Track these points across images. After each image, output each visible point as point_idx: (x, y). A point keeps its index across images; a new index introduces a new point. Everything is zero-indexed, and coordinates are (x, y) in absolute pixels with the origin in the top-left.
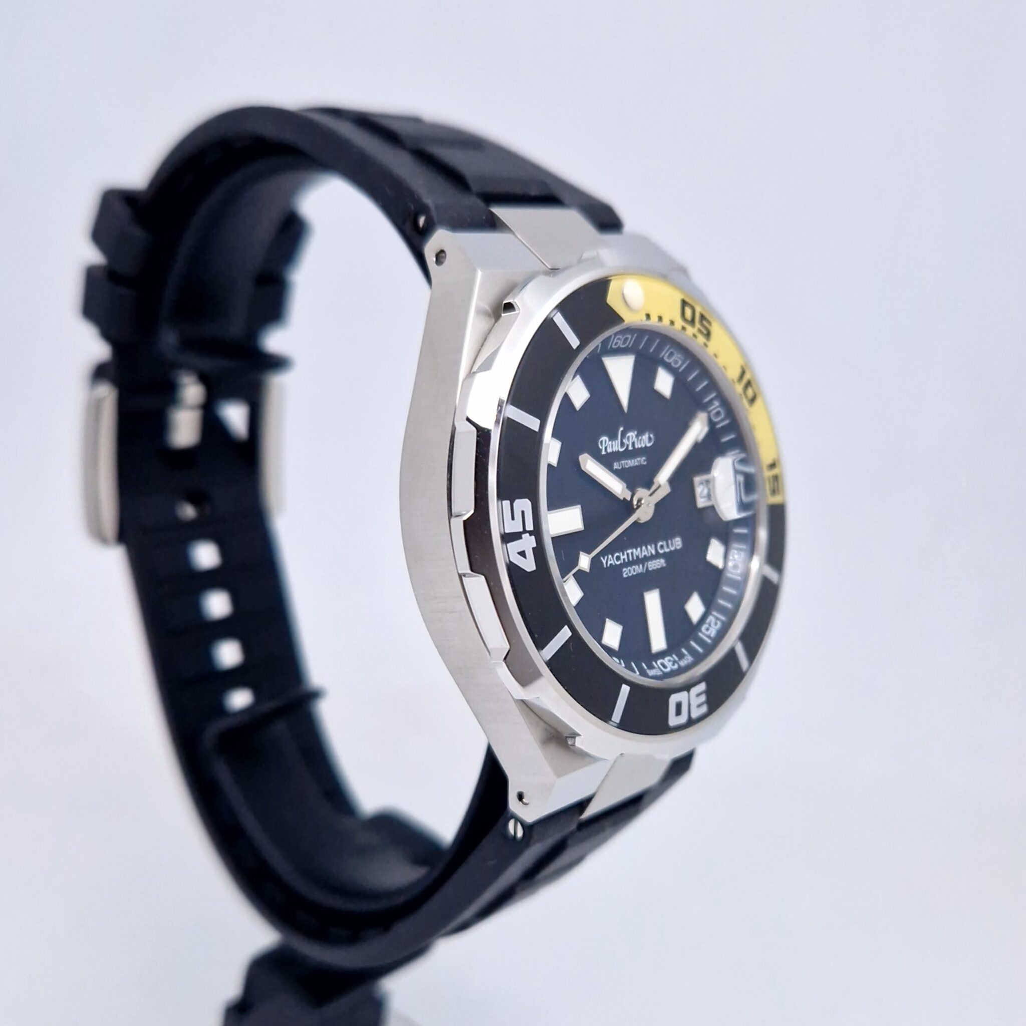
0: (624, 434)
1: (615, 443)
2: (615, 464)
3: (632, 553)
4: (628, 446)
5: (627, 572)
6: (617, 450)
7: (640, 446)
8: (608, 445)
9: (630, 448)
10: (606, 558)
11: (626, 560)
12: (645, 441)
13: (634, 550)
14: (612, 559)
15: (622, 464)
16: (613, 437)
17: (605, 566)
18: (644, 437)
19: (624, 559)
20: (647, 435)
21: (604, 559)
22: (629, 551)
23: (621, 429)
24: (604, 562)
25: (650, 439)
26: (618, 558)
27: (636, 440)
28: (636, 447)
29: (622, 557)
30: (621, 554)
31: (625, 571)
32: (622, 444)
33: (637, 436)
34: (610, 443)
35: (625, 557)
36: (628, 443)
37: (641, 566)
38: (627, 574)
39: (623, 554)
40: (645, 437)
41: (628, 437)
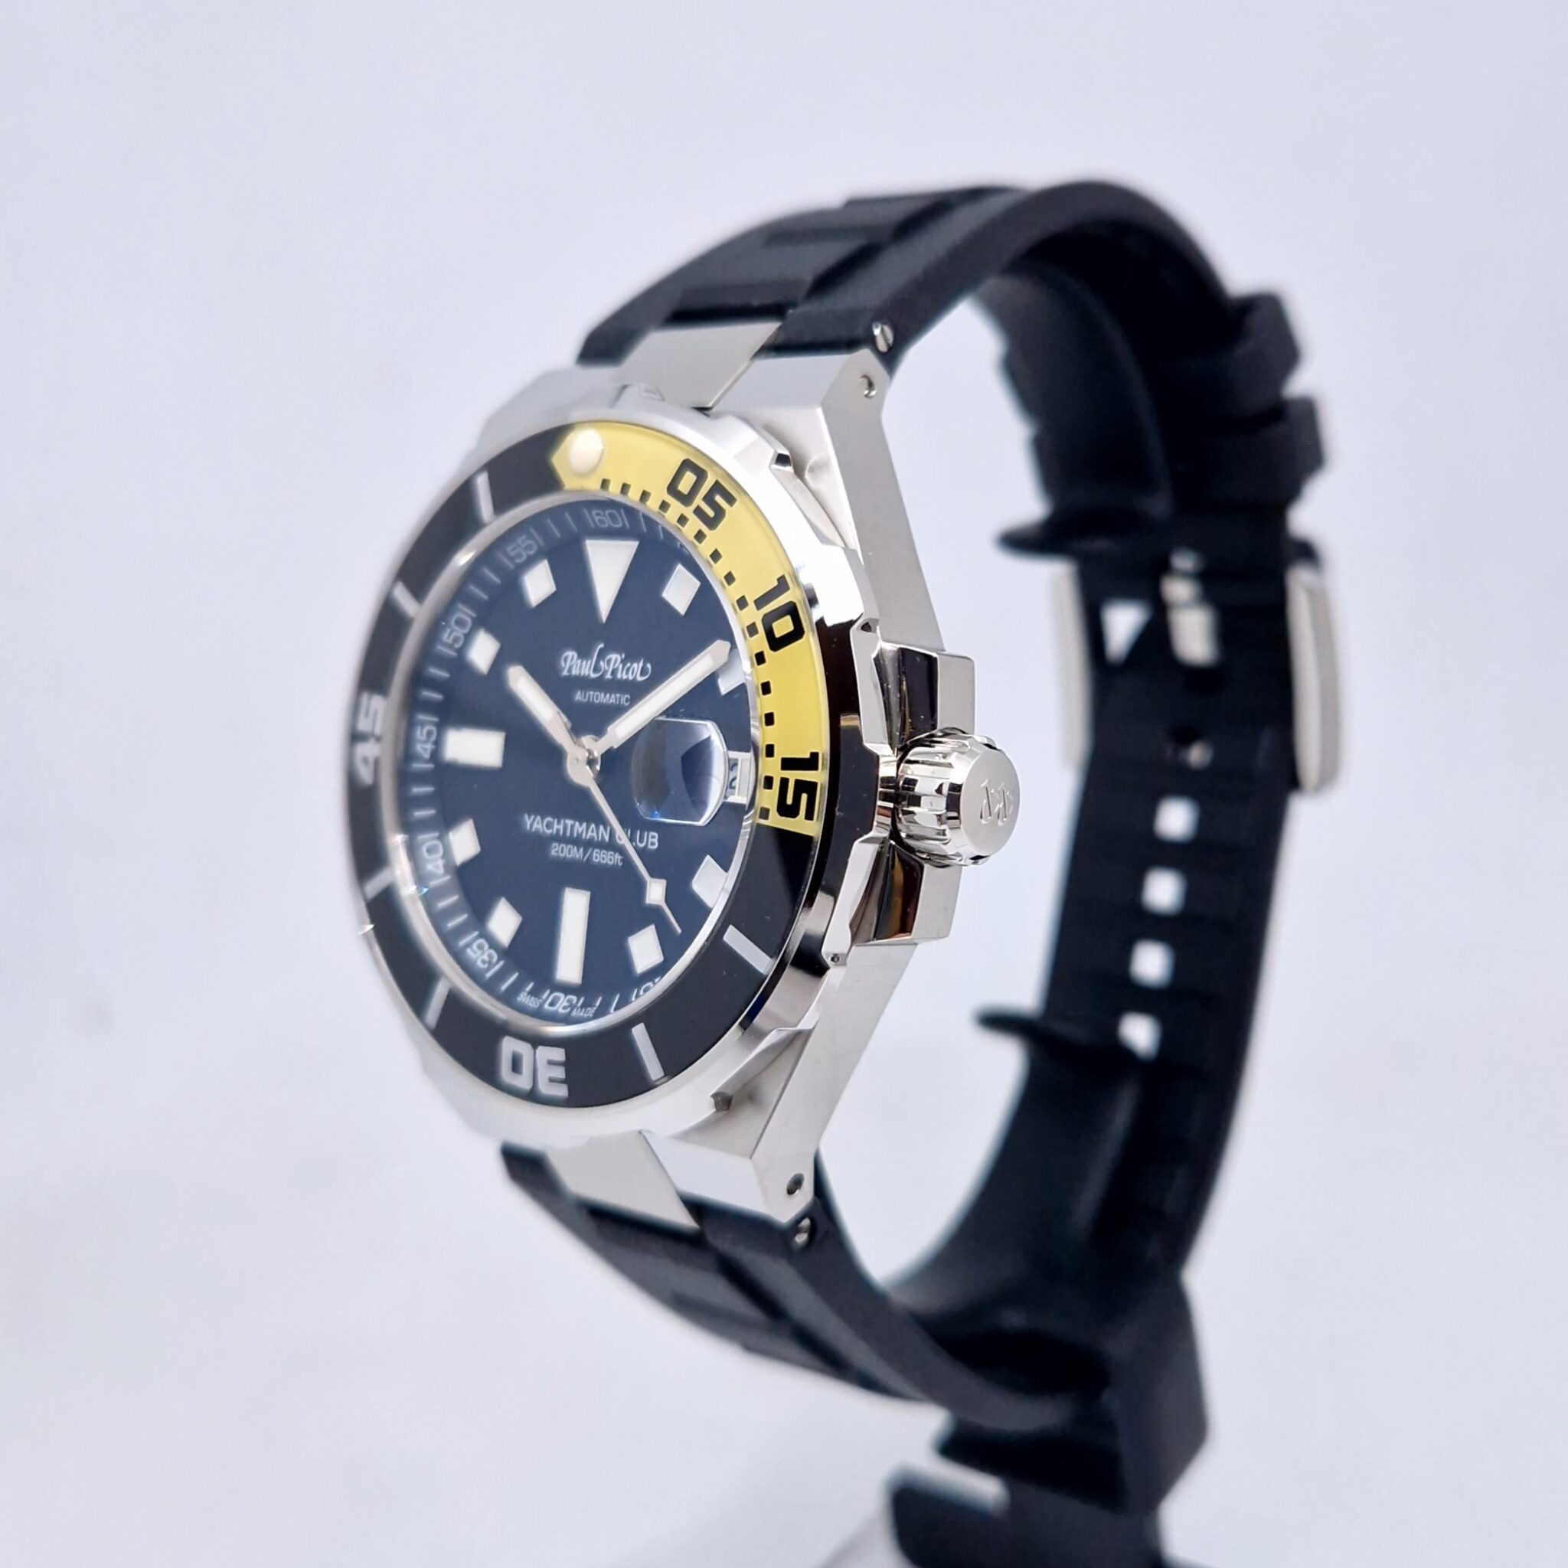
0: (602, 655)
1: (586, 664)
2: (579, 693)
3: (572, 827)
4: (606, 672)
5: (557, 850)
6: (587, 674)
7: (625, 677)
8: (572, 663)
9: (609, 676)
10: (532, 817)
11: (561, 833)
12: (635, 671)
13: (577, 824)
14: (540, 821)
15: (590, 695)
16: (584, 654)
17: (528, 827)
18: (635, 665)
19: (558, 830)
20: (641, 664)
21: (529, 818)
22: (569, 822)
23: (601, 646)
24: (529, 823)
25: (643, 672)
26: (549, 826)
27: (621, 667)
28: (619, 676)
29: (556, 826)
30: (556, 821)
31: (555, 847)
32: (596, 669)
33: (623, 662)
34: (579, 661)
35: (561, 827)
36: (607, 668)
37: (581, 850)
38: (557, 852)
39: (559, 823)
40: (637, 667)
41: (609, 662)
